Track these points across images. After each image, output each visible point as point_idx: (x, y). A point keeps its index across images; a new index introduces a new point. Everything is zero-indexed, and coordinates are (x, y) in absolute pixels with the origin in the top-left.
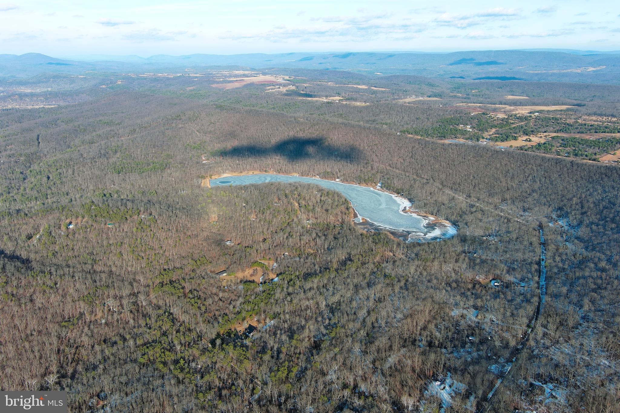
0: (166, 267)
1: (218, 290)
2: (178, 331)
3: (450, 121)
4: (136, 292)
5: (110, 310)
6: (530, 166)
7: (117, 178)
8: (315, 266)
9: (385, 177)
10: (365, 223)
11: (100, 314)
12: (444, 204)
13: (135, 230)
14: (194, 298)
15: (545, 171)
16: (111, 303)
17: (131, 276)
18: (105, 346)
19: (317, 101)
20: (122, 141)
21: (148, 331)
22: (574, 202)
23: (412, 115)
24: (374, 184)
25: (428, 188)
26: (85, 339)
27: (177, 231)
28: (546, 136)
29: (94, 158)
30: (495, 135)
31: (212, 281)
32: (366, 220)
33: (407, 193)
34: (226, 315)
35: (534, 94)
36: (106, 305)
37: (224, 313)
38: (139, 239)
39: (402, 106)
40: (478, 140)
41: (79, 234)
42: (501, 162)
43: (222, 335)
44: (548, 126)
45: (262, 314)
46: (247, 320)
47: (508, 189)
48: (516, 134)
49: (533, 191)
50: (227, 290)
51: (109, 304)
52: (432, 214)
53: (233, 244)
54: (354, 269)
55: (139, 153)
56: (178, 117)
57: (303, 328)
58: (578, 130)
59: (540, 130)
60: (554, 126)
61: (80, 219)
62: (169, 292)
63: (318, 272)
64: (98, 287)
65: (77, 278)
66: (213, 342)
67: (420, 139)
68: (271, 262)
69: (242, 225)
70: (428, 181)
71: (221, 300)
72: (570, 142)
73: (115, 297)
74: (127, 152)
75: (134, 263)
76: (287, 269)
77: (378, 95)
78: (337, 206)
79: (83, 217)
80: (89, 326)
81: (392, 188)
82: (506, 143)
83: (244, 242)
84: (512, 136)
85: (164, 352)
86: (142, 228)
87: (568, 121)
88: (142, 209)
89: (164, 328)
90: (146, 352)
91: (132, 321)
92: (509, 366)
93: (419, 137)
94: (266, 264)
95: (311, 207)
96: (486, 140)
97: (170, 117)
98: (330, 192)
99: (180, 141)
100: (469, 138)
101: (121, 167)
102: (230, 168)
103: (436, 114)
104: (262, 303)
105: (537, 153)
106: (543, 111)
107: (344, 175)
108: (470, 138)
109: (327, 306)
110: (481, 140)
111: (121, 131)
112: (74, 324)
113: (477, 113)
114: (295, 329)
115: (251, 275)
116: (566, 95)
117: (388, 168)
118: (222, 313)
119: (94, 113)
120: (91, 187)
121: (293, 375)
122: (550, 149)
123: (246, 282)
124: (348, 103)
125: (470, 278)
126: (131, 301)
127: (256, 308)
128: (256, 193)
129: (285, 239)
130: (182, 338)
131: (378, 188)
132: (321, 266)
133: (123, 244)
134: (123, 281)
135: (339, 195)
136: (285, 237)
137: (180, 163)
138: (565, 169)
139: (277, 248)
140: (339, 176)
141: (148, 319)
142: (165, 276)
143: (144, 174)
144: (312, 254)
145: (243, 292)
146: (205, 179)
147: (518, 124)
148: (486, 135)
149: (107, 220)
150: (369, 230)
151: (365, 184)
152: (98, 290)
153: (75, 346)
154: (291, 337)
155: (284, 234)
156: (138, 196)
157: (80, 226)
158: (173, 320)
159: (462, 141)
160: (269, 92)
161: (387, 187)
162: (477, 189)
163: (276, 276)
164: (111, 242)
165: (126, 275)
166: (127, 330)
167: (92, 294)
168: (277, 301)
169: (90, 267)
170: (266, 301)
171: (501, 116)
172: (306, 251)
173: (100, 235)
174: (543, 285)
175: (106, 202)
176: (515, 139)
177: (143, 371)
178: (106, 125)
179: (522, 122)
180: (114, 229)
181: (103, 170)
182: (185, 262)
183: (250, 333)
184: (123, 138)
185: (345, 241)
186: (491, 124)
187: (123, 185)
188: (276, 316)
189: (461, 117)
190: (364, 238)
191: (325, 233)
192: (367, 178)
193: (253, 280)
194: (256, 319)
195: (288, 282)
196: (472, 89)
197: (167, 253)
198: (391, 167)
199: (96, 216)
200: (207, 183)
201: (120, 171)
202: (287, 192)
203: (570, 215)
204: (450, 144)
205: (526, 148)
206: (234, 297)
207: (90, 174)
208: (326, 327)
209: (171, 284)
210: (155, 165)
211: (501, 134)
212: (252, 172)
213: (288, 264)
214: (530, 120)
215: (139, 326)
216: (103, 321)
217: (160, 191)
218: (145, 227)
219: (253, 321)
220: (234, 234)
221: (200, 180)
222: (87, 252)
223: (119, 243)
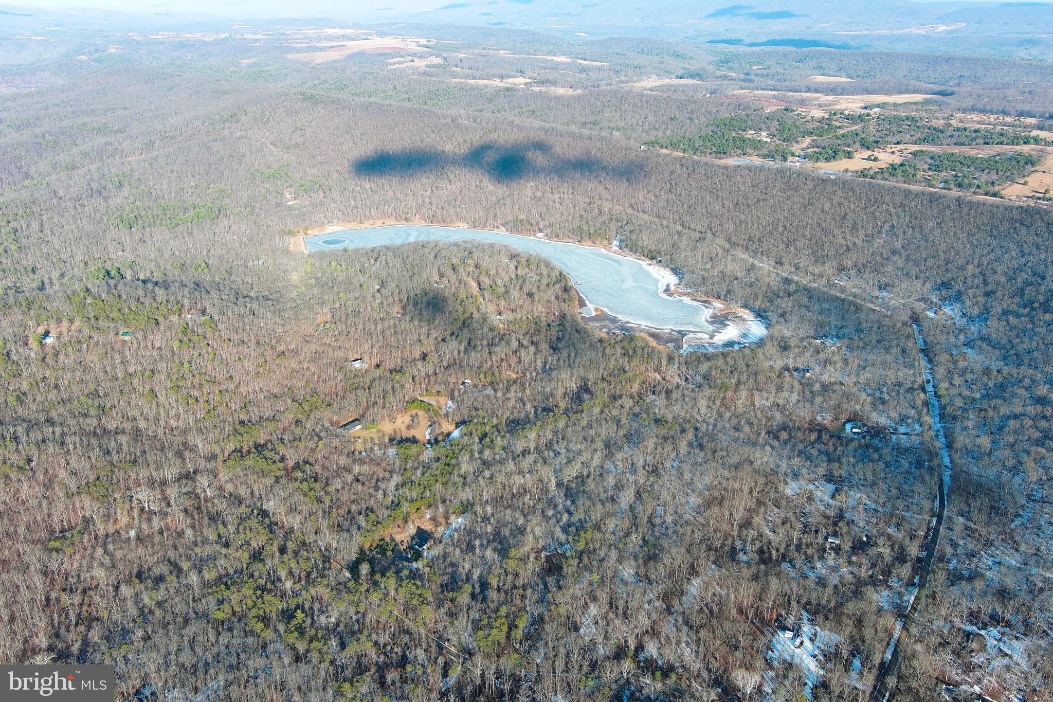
0: (245, 417)
1: (350, 460)
2: (283, 550)
3: (730, 124)
4: (191, 470)
5: (142, 509)
6: (884, 207)
7: (128, 238)
8: (524, 405)
9: (626, 228)
10: (601, 317)
11: (123, 520)
12: (736, 279)
13: (176, 344)
14: (305, 480)
15: (911, 216)
16: (144, 495)
17: (179, 439)
18: (142, 587)
19: (486, 86)
20: (130, 163)
21: (224, 551)
22: (970, 274)
23: (662, 112)
24: (605, 242)
25: (704, 248)
26: (99, 573)
27: (258, 343)
28: (901, 151)
29: (79, 199)
30: (813, 150)
31: (336, 442)
32: (602, 311)
33: (668, 257)
34: (372, 511)
35: (859, 73)
36: (134, 499)
37: (367, 508)
38: (186, 364)
39: (641, 96)
40: (785, 159)
41: (67, 355)
42: (831, 200)
43: (368, 552)
44: (901, 132)
45: (440, 506)
46: (412, 517)
47: (848, 250)
48: (849, 146)
49: (894, 252)
50: (367, 460)
51: (141, 497)
52: (719, 298)
53: (366, 366)
54: (597, 410)
55: (164, 187)
56: (232, 116)
57: (521, 531)
58: (954, 140)
59: (889, 139)
60: (912, 133)
61: (65, 324)
62: (257, 469)
63: (532, 416)
64: (115, 463)
65: (71, 447)
66: (354, 568)
67: (683, 158)
68: (442, 400)
69: (379, 327)
70: (704, 235)
71: (358, 481)
72: (946, 162)
73: (151, 483)
74: (143, 187)
75: (181, 410)
76: (474, 413)
77: (590, 74)
78: (548, 285)
79: (71, 321)
80: (104, 546)
81: (640, 250)
82: (835, 163)
83: (387, 363)
84: (844, 151)
85: (261, 597)
86: (190, 340)
87: (934, 123)
88: (186, 302)
89: (254, 544)
90: (225, 597)
91: (189, 532)
92: (911, 593)
93: (681, 154)
94: (434, 403)
95: (503, 290)
96: (797, 158)
97: (217, 117)
98: (532, 259)
99: (240, 163)
100: (768, 156)
101: (133, 216)
102: (340, 214)
103: (703, 111)
104: (437, 485)
105: (892, 183)
106: (887, 104)
107: (551, 225)
108: (770, 155)
109: (559, 484)
110: (790, 158)
111: (126, 145)
112: (73, 544)
113: (775, 108)
114: (507, 534)
115: (409, 427)
116: (914, 74)
117: (630, 211)
118: (364, 507)
119: (69, 109)
120: (79, 256)
121: (518, 634)
122: (913, 176)
123: (401, 441)
124: (543, 89)
125: (807, 421)
126: (184, 490)
127: (427, 493)
128: (398, 263)
129: (462, 354)
130: (293, 564)
131: (615, 249)
132: (536, 404)
133: (156, 375)
134: (162, 449)
135: (547, 265)
136: (462, 350)
137: (246, 207)
138: (948, 213)
139: (449, 372)
140: (541, 227)
141: (221, 527)
142: (245, 435)
143: (179, 229)
144: (515, 382)
145: (398, 463)
146: (294, 235)
147: (849, 129)
148: (796, 148)
149: (119, 326)
150: (610, 330)
151: (590, 243)
152: (116, 470)
153: (81, 587)
154: (503, 553)
155: (460, 343)
156: (174, 273)
157: (66, 339)
158: (272, 527)
159: (756, 161)
160: (394, 70)
161: (630, 246)
162: (792, 249)
163: (454, 426)
164: (131, 370)
165: (169, 437)
166: (181, 550)
167: (105, 479)
168: (465, 478)
169: (95, 422)
170: (445, 479)
171: (818, 114)
172: (504, 376)
173: (109, 355)
174: (938, 431)
175: (114, 291)
176: (849, 155)
177: (224, 638)
178: (97, 133)
179: (856, 124)
180: (135, 342)
181: (99, 222)
182: (280, 406)
183: (421, 546)
184: (130, 159)
185: (573, 355)
186: (802, 129)
187: (140, 251)
188: (466, 508)
189: (748, 116)
190: (605, 348)
191: (535, 339)
192: (592, 231)
193: (414, 437)
194: (428, 516)
195: (481, 440)
196: (751, 64)
197: (243, 389)
198: (634, 209)
199: (97, 319)
200: (300, 245)
201: (131, 223)
202: (454, 261)
203: (965, 297)
204: (738, 166)
205: (872, 172)
206: (381, 474)
207: (75, 231)
208: (565, 530)
209: (260, 453)
210: (197, 210)
211: (824, 148)
212: (381, 221)
213: (475, 404)
214: (869, 120)
215: (205, 542)
216: (132, 533)
217: (213, 262)
218: (195, 338)
219: (423, 519)
220: (366, 346)
221: (286, 238)
222: (86, 392)
223: (148, 373)
